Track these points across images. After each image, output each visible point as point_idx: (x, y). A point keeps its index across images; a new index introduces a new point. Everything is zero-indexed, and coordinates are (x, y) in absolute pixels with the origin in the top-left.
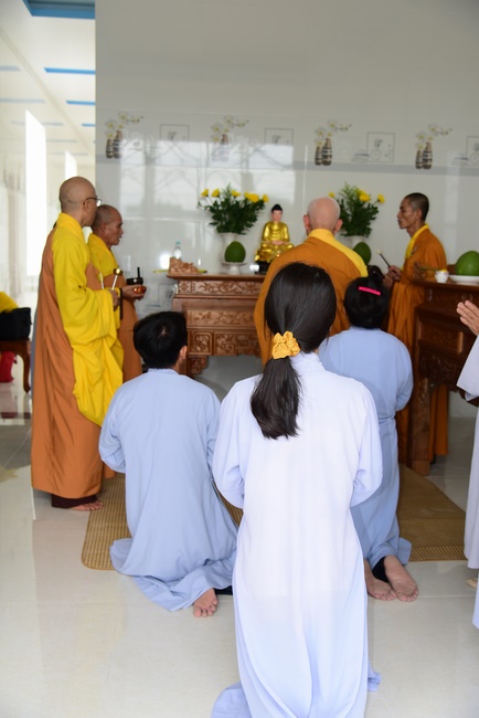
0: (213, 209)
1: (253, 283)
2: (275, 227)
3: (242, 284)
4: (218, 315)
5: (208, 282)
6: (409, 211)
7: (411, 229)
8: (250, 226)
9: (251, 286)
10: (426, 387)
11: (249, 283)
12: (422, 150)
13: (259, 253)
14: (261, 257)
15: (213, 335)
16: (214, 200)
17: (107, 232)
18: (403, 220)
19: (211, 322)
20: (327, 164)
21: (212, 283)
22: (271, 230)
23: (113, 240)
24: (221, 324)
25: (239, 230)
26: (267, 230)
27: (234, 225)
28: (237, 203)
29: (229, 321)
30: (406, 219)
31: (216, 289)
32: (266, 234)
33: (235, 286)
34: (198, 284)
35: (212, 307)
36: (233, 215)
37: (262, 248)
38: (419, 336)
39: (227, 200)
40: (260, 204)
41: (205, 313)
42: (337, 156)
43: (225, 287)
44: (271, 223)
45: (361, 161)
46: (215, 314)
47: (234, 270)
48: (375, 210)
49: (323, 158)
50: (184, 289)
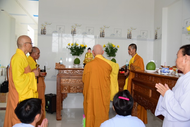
0: (71, 49)
1: (82, 71)
2: (89, 54)
3: (78, 71)
4: (71, 80)
5: (68, 70)
6: (132, 50)
7: (133, 55)
8: (82, 54)
9: (81, 71)
10: (136, 105)
11: (80, 71)
12: (129, 34)
13: (84, 61)
14: (85, 62)
15: (69, 86)
16: (71, 46)
17: (34, 55)
18: (130, 53)
19: (69, 82)
20: (103, 37)
21: (69, 70)
22: (88, 55)
23: (36, 58)
24: (72, 83)
25: (78, 55)
26: (87, 55)
27: (77, 53)
28: (78, 47)
29: (74, 82)
30: (131, 52)
31: (70, 72)
32: (86, 56)
33: (76, 72)
34: (65, 71)
35: (69, 78)
36: (77, 51)
37: (85, 60)
38: (133, 88)
39: (75, 46)
40: (85, 48)
41: (67, 80)
42: (106, 35)
43: (73, 72)
44: (88, 53)
45: (113, 36)
46: (70, 80)
47: (77, 66)
48: (117, 50)
49: (102, 35)
50: (60, 72)
